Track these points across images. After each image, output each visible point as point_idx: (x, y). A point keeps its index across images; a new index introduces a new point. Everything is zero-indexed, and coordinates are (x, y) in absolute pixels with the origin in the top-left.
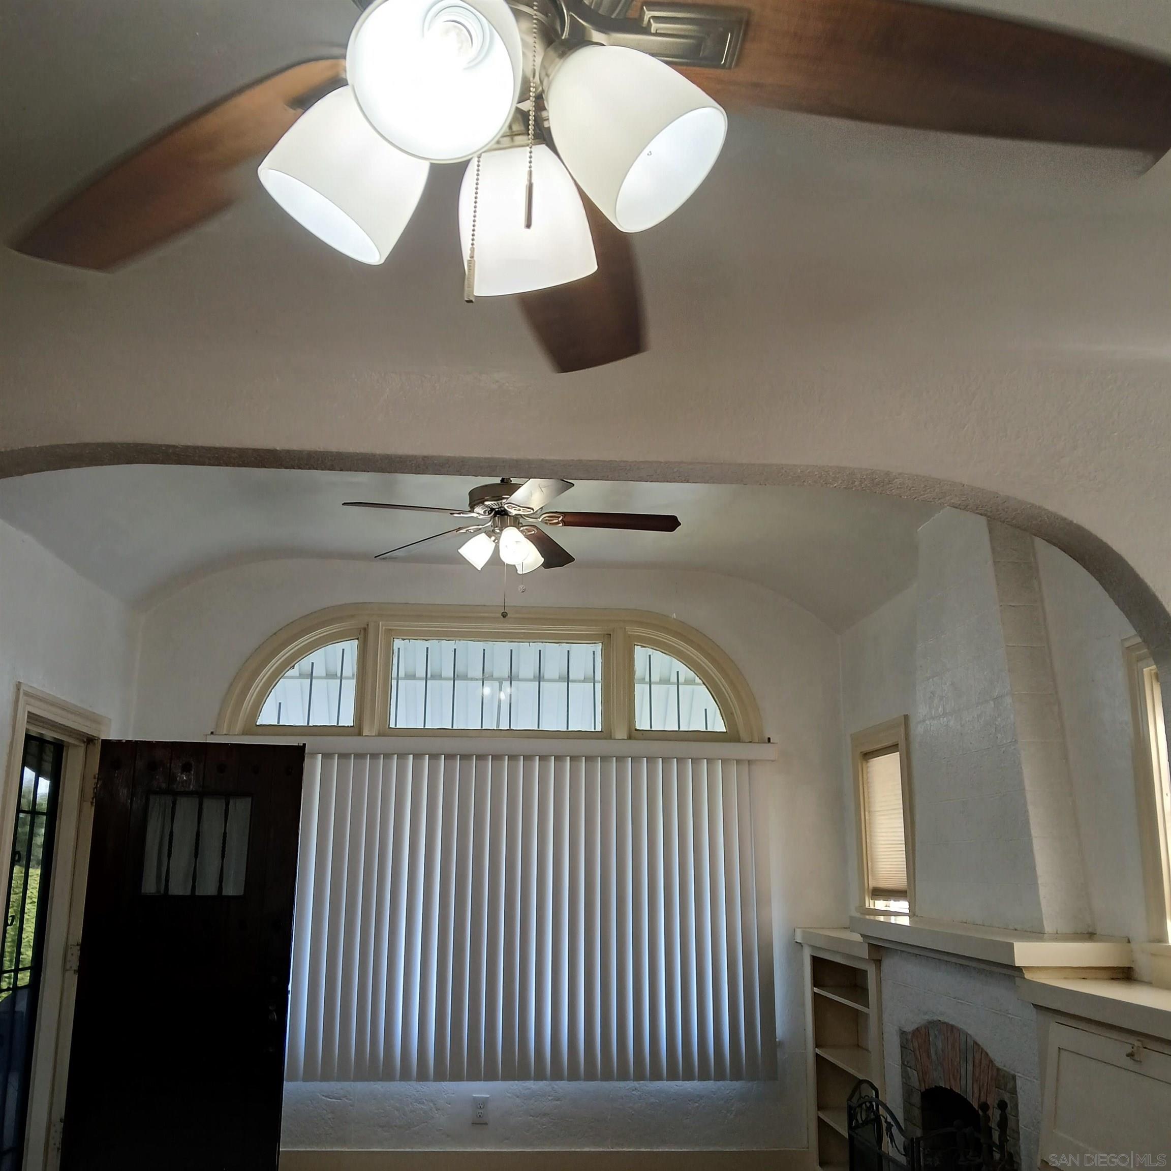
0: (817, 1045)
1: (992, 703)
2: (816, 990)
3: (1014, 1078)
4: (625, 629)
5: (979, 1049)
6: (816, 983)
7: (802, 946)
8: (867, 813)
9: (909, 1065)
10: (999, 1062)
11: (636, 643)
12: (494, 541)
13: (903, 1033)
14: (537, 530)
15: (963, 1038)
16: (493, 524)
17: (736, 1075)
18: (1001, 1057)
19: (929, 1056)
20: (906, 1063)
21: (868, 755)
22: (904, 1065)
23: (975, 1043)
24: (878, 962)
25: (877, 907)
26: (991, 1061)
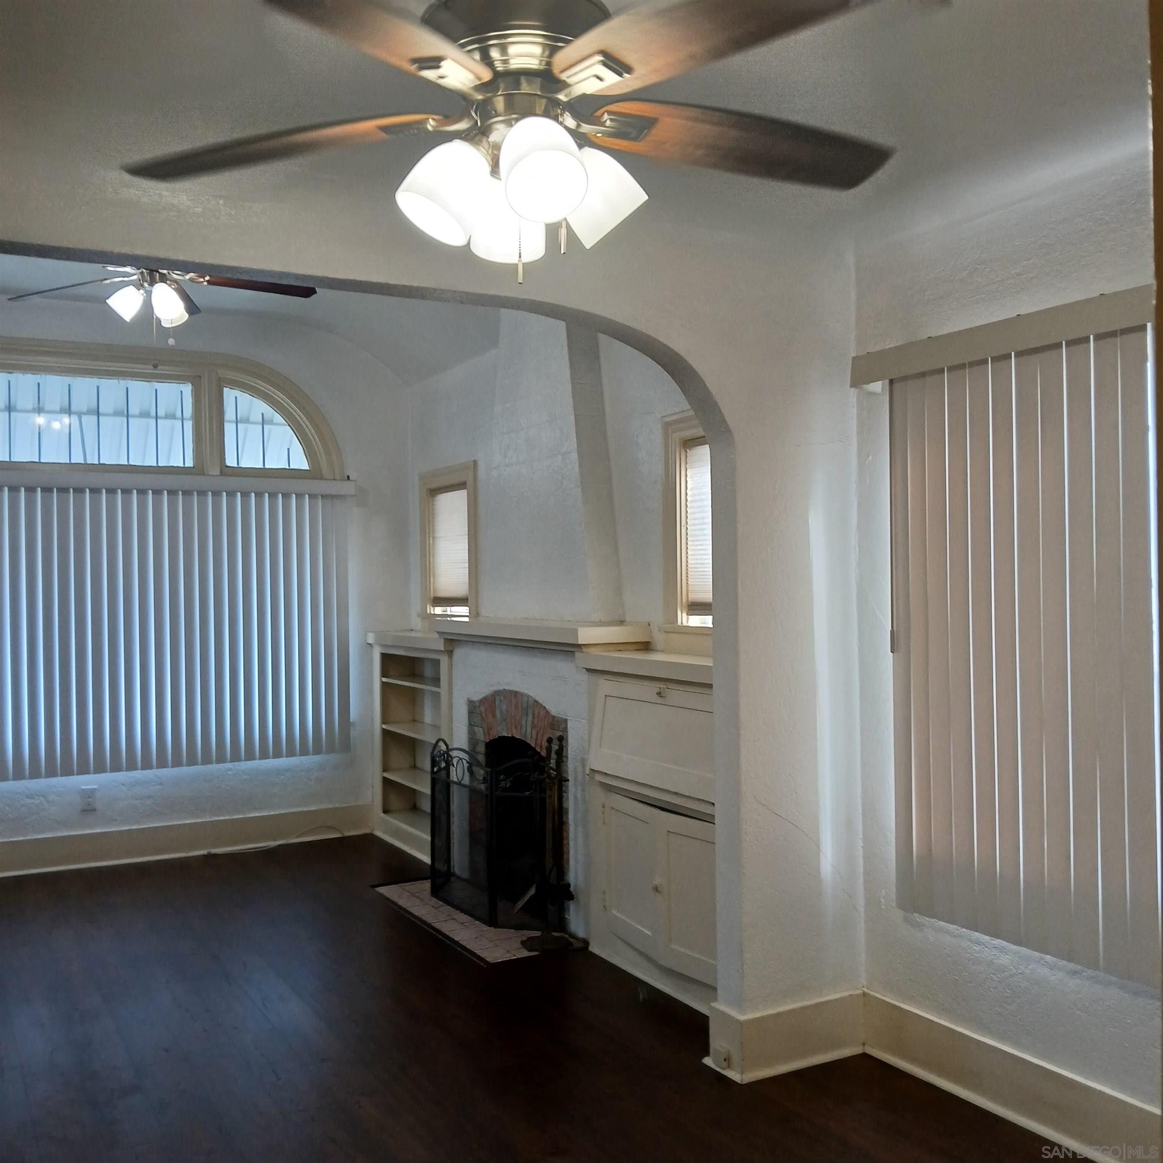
0: (384, 722)
1: (560, 457)
2: (384, 680)
3: (566, 721)
4: (217, 372)
5: (538, 705)
6: (384, 674)
7: (372, 646)
8: (431, 538)
9: (476, 724)
10: (554, 711)
11: (225, 386)
12: (143, 294)
13: (471, 703)
14: (177, 284)
15: (525, 699)
16: (140, 277)
17: (317, 751)
18: (554, 709)
19: (494, 716)
20: (472, 723)
21: (435, 492)
22: (471, 725)
23: (536, 701)
24: (450, 653)
25: (436, 613)
26: (547, 712)
